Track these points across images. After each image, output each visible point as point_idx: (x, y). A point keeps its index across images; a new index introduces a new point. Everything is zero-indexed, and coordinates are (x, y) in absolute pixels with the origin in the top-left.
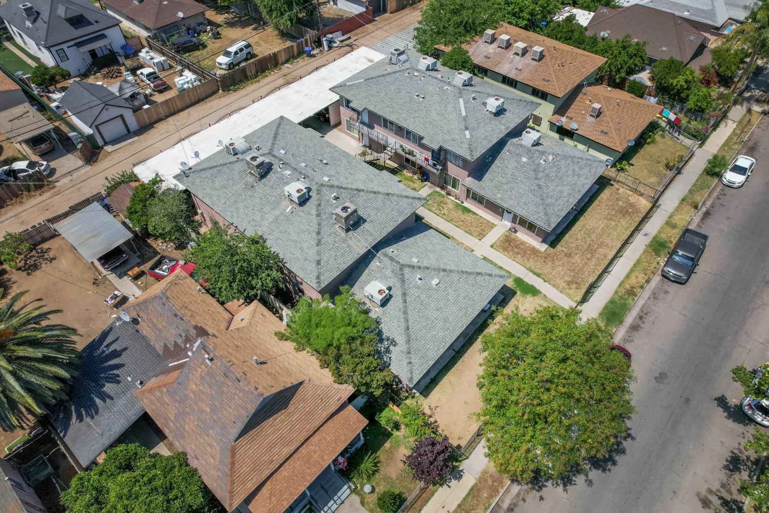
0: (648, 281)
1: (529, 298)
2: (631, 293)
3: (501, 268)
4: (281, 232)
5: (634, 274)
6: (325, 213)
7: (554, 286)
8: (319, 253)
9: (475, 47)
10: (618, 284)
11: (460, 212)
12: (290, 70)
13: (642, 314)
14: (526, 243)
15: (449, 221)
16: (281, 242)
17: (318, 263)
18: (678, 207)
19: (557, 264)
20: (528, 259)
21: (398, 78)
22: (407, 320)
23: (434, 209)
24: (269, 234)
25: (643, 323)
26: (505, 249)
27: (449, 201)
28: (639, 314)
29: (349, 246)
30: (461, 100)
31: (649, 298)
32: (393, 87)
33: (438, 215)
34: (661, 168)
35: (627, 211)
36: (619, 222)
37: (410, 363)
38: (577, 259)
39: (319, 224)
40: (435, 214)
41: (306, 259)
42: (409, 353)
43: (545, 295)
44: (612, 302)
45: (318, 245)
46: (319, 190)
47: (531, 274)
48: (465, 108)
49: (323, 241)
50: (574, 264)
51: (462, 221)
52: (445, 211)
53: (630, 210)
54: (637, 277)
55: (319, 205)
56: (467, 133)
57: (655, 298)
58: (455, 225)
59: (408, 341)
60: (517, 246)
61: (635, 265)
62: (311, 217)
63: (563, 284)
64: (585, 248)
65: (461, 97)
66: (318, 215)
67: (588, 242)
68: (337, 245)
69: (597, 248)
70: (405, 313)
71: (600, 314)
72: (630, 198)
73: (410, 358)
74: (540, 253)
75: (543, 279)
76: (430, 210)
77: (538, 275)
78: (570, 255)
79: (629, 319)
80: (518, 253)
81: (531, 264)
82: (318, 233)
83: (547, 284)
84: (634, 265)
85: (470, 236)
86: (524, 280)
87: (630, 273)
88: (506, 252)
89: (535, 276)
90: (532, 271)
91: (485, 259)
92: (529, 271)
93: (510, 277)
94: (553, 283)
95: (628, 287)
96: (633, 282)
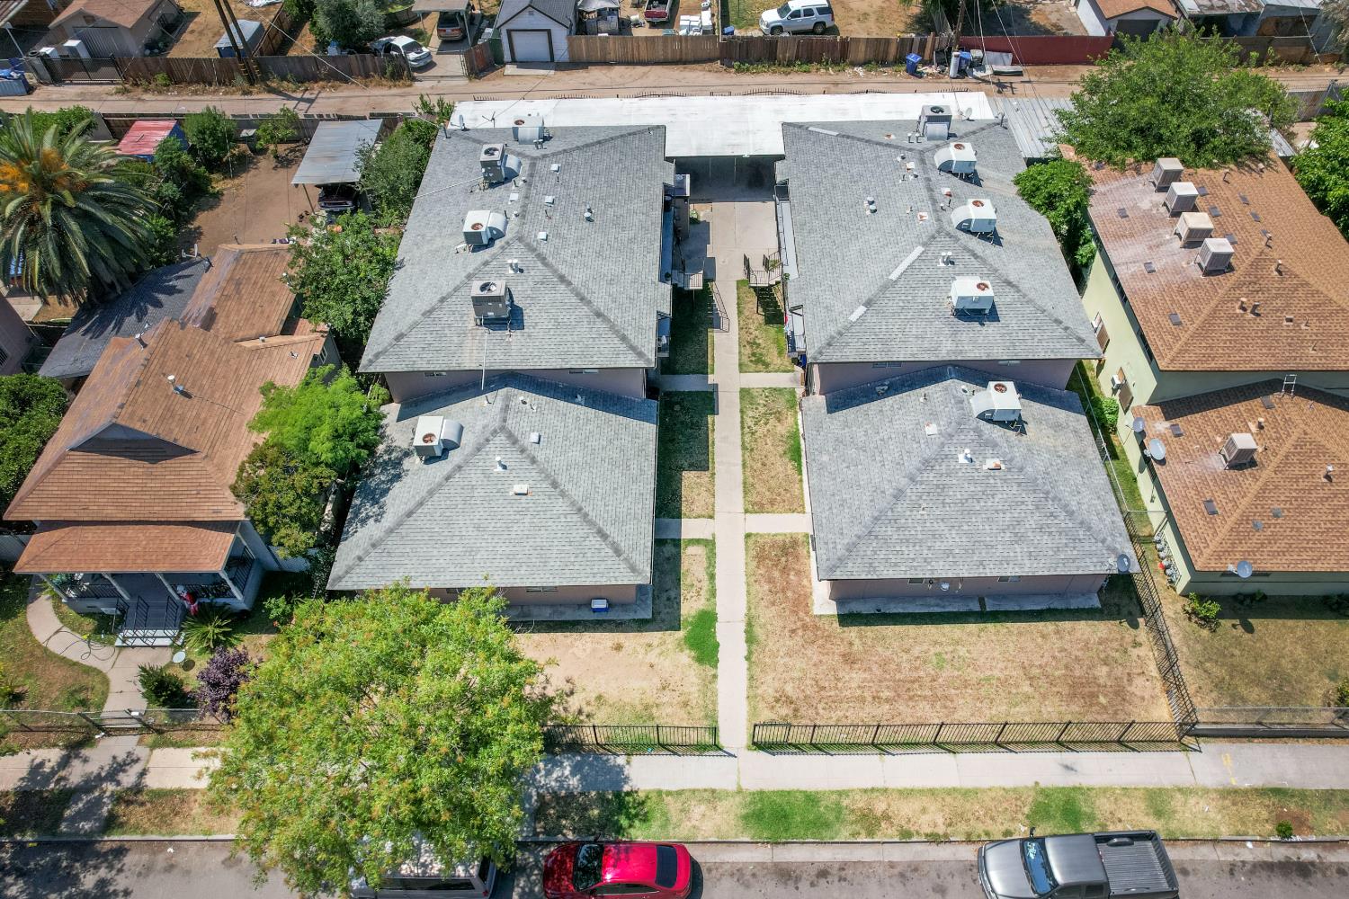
0: (934, 839)
1: (686, 657)
2: (869, 822)
3: (712, 577)
4: (422, 270)
5: (925, 801)
7: (751, 678)
8: (414, 325)
10: (869, 786)
11: (781, 450)
12: (854, 80)
13: (834, 871)
14: (808, 576)
15: (744, 447)
16: (407, 282)
17: (399, 337)
19: (809, 653)
20: (773, 604)
22: (421, 503)
23: (750, 413)
24: (412, 263)
25: (812, 885)
26: (761, 558)
27: (790, 420)
28: (828, 865)
29: (460, 346)
30: (919, 250)
31: (892, 865)
32: (857, 169)
33: (743, 428)
36: (1044, 697)
37: (360, 559)
38: (855, 677)
39: (456, 291)
40: (742, 422)
41: (396, 323)
43: (715, 676)
44: (811, 799)
45: (425, 314)
46: (509, 243)
47: (743, 626)
49: (435, 315)
50: (838, 680)
51: (763, 464)
52: (761, 430)
54: (924, 811)
55: (487, 264)
56: (862, 309)
57: (902, 875)
58: (744, 460)
60: (785, 570)
61: (951, 792)
63: (771, 691)
64: (899, 676)
65: (924, 245)
66: (469, 276)
67: (922, 674)
68: (447, 331)
69: (925, 697)
70: (431, 493)
71: (761, 792)
72: (1139, 681)
74: (807, 613)
75: (750, 653)
76: (742, 411)
77: (751, 639)
78: (854, 663)
79: (795, 855)
80: (770, 581)
81: (766, 615)
82: (443, 300)
83: (745, 664)
84: (955, 790)
85: (742, 495)
86: (717, 625)
87: (921, 792)
88: (755, 563)
89: (743, 636)
90: (749, 625)
91: (709, 544)
92: (745, 619)
93: (703, 601)
94: (757, 671)
95: (880, 807)
96: (905, 810)
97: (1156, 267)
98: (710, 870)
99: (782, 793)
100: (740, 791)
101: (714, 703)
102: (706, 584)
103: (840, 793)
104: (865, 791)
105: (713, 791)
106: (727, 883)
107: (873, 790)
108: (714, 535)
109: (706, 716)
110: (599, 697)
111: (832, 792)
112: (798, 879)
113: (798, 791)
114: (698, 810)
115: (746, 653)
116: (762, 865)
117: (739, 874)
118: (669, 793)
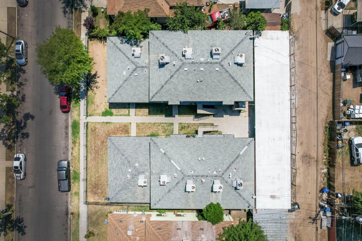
0: (72, 154)
1: (103, 110)
2: (74, 142)
3: (121, 115)
4: (181, 39)
5: (78, 153)
6: (172, 55)
7: (99, 123)
8: (160, 41)
9: (215, 234)
11: (154, 132)
13: (67, 136)
15: (155, 123)
16: (178, 36)
17: (157, 38)
18: (79, 208)
19: (104, 134)
20: (114, 128)
22: (122, 52)
23: (165, 125)
24: (186, 36)
25: (65, 132)
26: (125, 126)
27: (163, 135)
28: (68, 135)
29: (155, 54)
30: (179, 169)
31: (68, 145)
33: (161, 123)
34: (95, 230)
35: (95, 188)
36: (95, 179)
37: (112, 42)
38: (99, 143)
39: (169, 49)
40: (162, 123)
41: (163, 36)
42: (114, 44)
43: (100, 116)
44: (78, 133)
45: (163, 43)
46: (182, 61)
47: (109, 121)
48: (174, 166)
49: (163, 46)
50: (99, 139)
51: (150, 128)
52: (160, 127)
53: (94, 189)
54: (76, 152)
55: (176, 56)
56: (163, 152)
57: (66, 147)
58: (151, 123)
59: (117, 47)
60: (122, 131)
62: (175, 50)
63: (97, 126)
64: (99, 151)
65: (181, 171)
66: (173, 52)
67: (100, 156)
68: (158, 50)
69: (95, 156)
70: (124, 54)
71: (79, 124)
72: (98, 198)
75: (104, 123)
76: (166, 123)
77: (107, 123)
78: (102, 143)
79: (70, 129)
80: (120, 127)
81: (112, 126)
83: (102, 122)
84: (80, 158)
85: (141, 122)
86: (110, 116)
87: (79, 152)
88: (124, 124)
89: (108, 121)
90: (110, 123)
91: (129, 115)
92: (111, 122)
93: (115, 113)
94: (101, 124)
95: (77, 145)
96: (76, 149)
97: (179, 231)
98: (68, 115)
99: (79, 127)
100: (80, 120)
101: (95, 116)
102: (119, 114)
103: (79, 138)
104: (79, 142)
105: (80, 115)
106: (65, 117)
107: (80, 144)
108: (131, 116)
109: (92, 114)
110: (95, 94)
111: (79, 137)
112: (66, 129)
113: (80, 130)
114: (77, 112)
116: (68, 124)
117: (67, 120)
118: (80, 107)
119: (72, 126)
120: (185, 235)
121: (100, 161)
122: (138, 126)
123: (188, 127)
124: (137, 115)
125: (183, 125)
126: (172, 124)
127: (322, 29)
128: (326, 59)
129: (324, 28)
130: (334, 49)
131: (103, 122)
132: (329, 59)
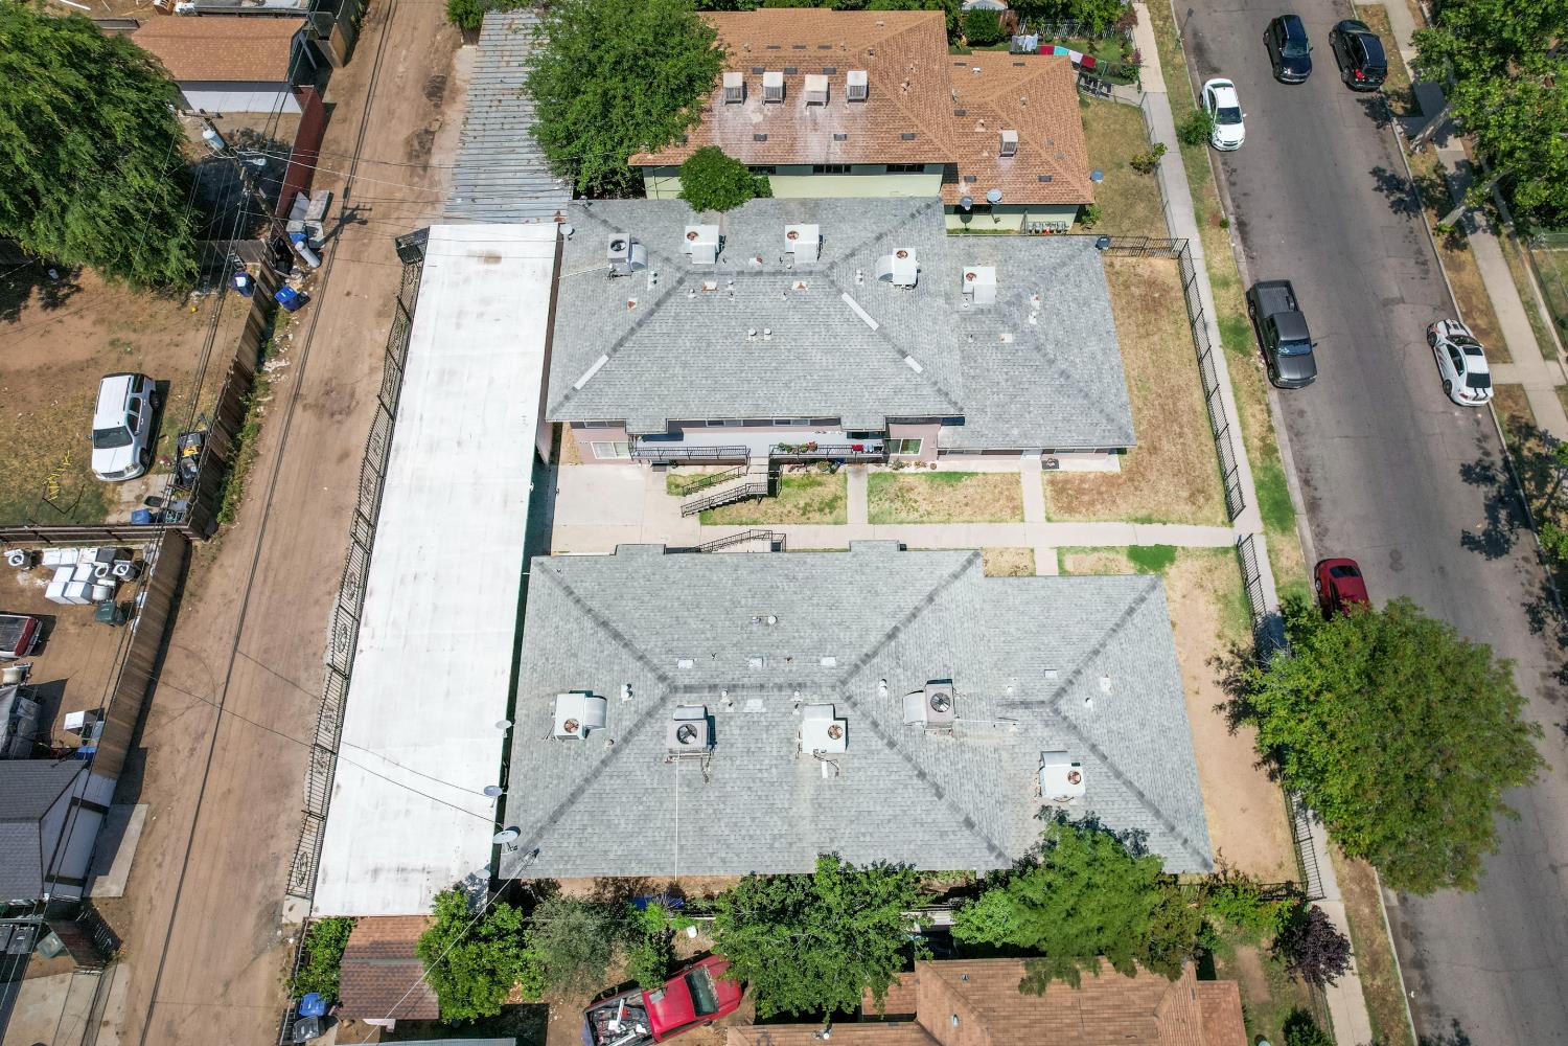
0: (1269, 412)
1: (1172, 571)
2: (1269, 450)
3: (1095, 549)
5: (1246, 414)
6: (895, 729)
7: (1180, 521)
8: (954, 808)
9: (715, 124)
10: (1244, 449)
11: (948, 489)
12: (294, 374)
13: (1303, 476)
14: (1086, 474)
15: (948, 521)
16: (868, 838)
17: (969, 824)
18: (1203, 241)
19: (1153, 478)
20: (1113, 502)
21: (677, 314)
22: (1129, 784)
23: (903, 515)
24: (832, 840)
25: (1316, 490)
26: (1070, 510)
27: (910, 479)
28: (1299, 477)
29: (974, 750)
30: (845, 297)
31: (1291, 440)
32: (686, 342)
33: (922, 522)
34: (1133, 177)
35: (1154, 299)
36: (1160, 329)
37: (1186, 841)
38: (1168, 448)
39: (909, 759)
40: (915, 523)
41: (943, 834)
42: (1173, 829)
43: (1183, 548)
44: (1261, 486)
45: (940, 796)
46: (849, 698)
47: (1138, 526)
48: (865, 309)
49: (940, 782)
51: (967, 505)
52: (924, 506)
53: (1157, 295)
54: (1254, 416)
56: (909, 360)
57: (1296, 435)
58: (964, 522)
59: (1157, 813)
60: (1080, 491)
61: (1238, 398)
62: (882, 756)
63: (1187, 508)
64: (1161, 417)
65: (840, 291)
66: (891, 744)
67: (1156, 403)
68: (960, 766)
69: (1174, 404)
70: (1119, 775)
71: (1263, 519)
72: (1139, 270)
73: (1180, 835)
74: (1119, 477)
75: (1159, 521)
76: (901, 523)
77: (1148, 520)
78: (1155, 448)
79: (1297, 498)
80: (1092, 503)
81: (1124, 508)
82: (922, 775)
83: (1169, 525)
84: (1235, 396)
85: (1004, 525)
86: (1141, 546)
87: (1243, 416)
88: (1077, 515)
89: (1146, 526)
90: (1137, 521)
91: (1061, 552)
92: (1131, 525)
93: (1119, 557)
94: (1174, 517)
95: (1257, 443)
96: (1255, 428)
97: (841, 132)
98: (1321, 555)
99: (1262, 505)
100: (1266, 534)
101: (1204, 549)
102: (1103, 555)
103: (1255, 467)
104: (1248, 451)
105: (1270, 553)
106: (1328, 543)
107: (1246, 446)
108: (1052, 548)
109: (1215, 555)
110: (1219, 637)
111: (1255, 472)
112: (1314, 498)
113: (1257, 493)
114: (1284, 562)
115: (1160, 525)
116: (1310, 520)
117: (1320, 534)
118: (1277, 582)
119: (1293, 512)
120: (820, 120)
121: (1152, 384)
122: (1017, 511)
123: (805, 510)
124: (1027, 551)
125: (829, 518)
126: (873, 520)
127: (133, 968)
128: (151, 813)
129: (121, 974)
130: (99, 860)
131: (1165, 524)
132: (140, 811)
